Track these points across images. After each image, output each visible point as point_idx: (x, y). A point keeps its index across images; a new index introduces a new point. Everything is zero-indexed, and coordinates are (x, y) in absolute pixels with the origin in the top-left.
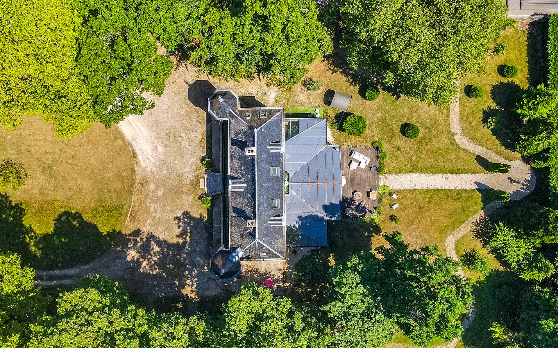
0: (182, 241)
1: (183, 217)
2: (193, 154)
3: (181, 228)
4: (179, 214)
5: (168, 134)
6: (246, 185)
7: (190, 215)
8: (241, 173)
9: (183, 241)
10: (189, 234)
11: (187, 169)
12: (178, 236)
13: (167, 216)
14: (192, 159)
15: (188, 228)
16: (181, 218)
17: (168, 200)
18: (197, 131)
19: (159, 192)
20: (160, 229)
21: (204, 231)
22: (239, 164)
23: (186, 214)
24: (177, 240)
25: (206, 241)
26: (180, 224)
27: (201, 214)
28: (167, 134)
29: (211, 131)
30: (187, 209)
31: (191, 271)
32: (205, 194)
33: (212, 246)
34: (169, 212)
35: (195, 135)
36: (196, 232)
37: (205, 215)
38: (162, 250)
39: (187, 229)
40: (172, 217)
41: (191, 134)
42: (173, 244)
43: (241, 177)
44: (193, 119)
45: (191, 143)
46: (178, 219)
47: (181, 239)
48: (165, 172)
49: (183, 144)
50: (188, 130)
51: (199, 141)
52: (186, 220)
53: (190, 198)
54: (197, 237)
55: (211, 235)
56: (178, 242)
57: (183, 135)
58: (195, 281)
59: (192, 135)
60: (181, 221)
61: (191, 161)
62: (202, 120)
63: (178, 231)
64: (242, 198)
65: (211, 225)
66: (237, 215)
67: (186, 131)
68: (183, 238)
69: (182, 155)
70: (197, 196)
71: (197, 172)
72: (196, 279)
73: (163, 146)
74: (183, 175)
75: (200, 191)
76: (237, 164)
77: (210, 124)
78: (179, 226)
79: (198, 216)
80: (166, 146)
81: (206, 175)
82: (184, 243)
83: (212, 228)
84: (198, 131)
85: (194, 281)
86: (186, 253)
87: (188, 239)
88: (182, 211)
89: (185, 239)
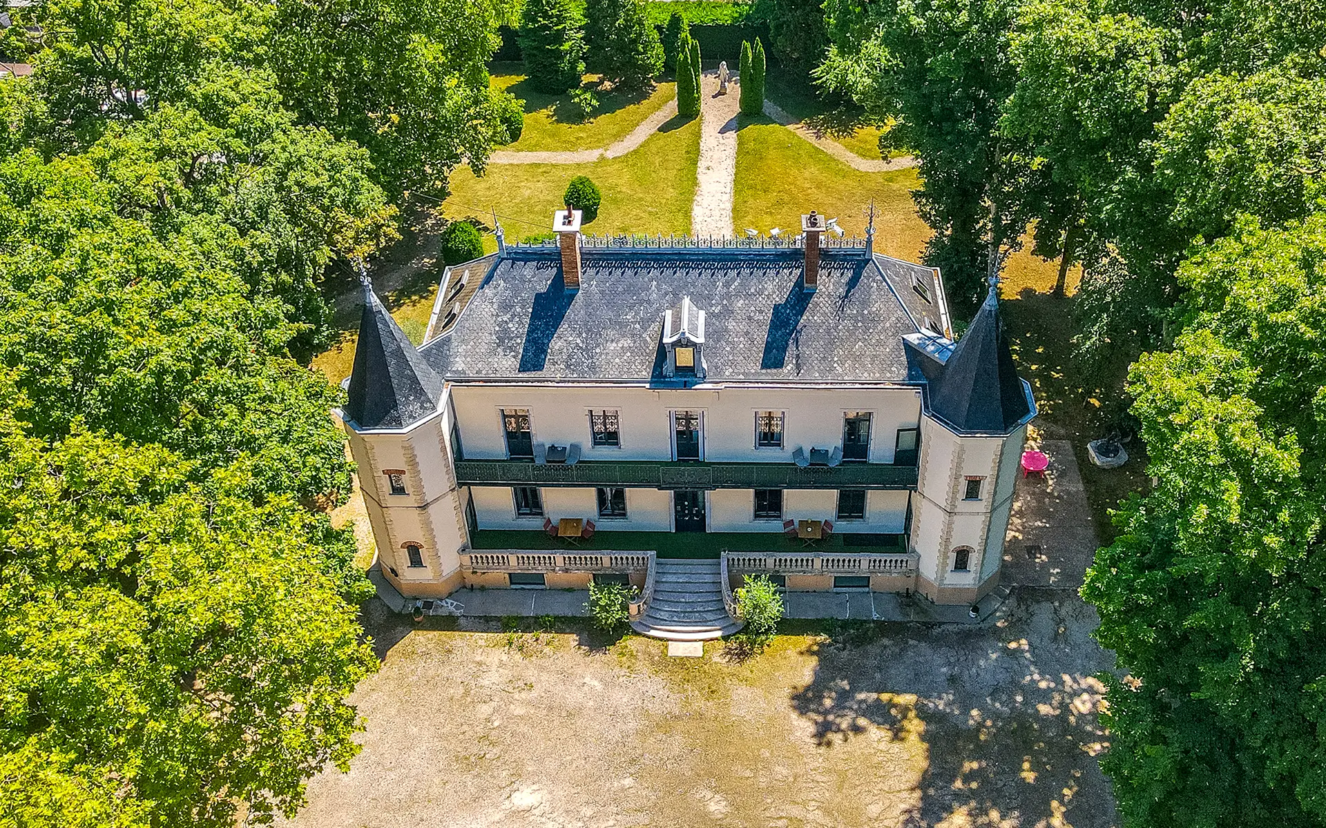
0: (916, 721)
1: (819, 713)
2: (566, 676)
3: (862, 722)
4: (804, 727)
5: (470, 763)
6: (686, 301)
7: (808, 688)
8: (645, 324)
9: (917, 716)
10: (885, 697)
11: (621, 698)
12: (898, 734)
13: (818, 778)
14: (587, 680)
15: (862, 696)
16: (820, 719)
17: (748, 773)
18: (480, 664)
19: (712, 807)
20: (874, 810)
21: (873, 649)
22: (611, 333)
23: (804, 701)
24: (913, 738)
25: (911, 642)
26: (844, 726)
27: (802, 653)
28: (469, 767)
29: (487, 619)
30: (782, 701)
31: (1037, 696)
32: (726, 638)
33: (929, 626)
34: (799, 770)
35: (494, 668)
36: (878, 676)
37: (807, 640)
38: (961, 798)
39: (864, 701)
40: (816, 758)
41: (486, 683)
42: (932, 755)
43: (655, 327)
44: (431, 673)
45: (521, 683)
46: (822, 733)
47: (905, 723)
48: (628, 782)
49: (519, 711)
50: (467, 693)
51: (518, 657)
52: (828, 703)
53: (741, 692)
54: (898, 672)
55: (886, 628)
56: (923, 737)
57: (485, 710)
58: (1075, 680)
59: (492, 679)
60: (832, 723)
61: (596, 683)
62: (440, 643)
63: (877, 734)
64: (731, 325)
65: (845, 625)
66: (791, 349)
67: (470, 697)
68: (905, 717)
69: (564, 714)
70: (734, 667)
71: (639, 665)
72: (1066, 678)
73: (515, 786)
74: (646, 713)
75: (716, 659)
76: (612, 346)
77: (462, 621)
78: (857, 730)
79: (813, 661)
80: (517, 775)
81: (653, 633)
82: (923, 714)
83: (863, 622)
84: (478, 658)
85: (1075, 686)
86: (966, 711)
87: (907, 699)
88: (794, 715)
89: (905, 710)
